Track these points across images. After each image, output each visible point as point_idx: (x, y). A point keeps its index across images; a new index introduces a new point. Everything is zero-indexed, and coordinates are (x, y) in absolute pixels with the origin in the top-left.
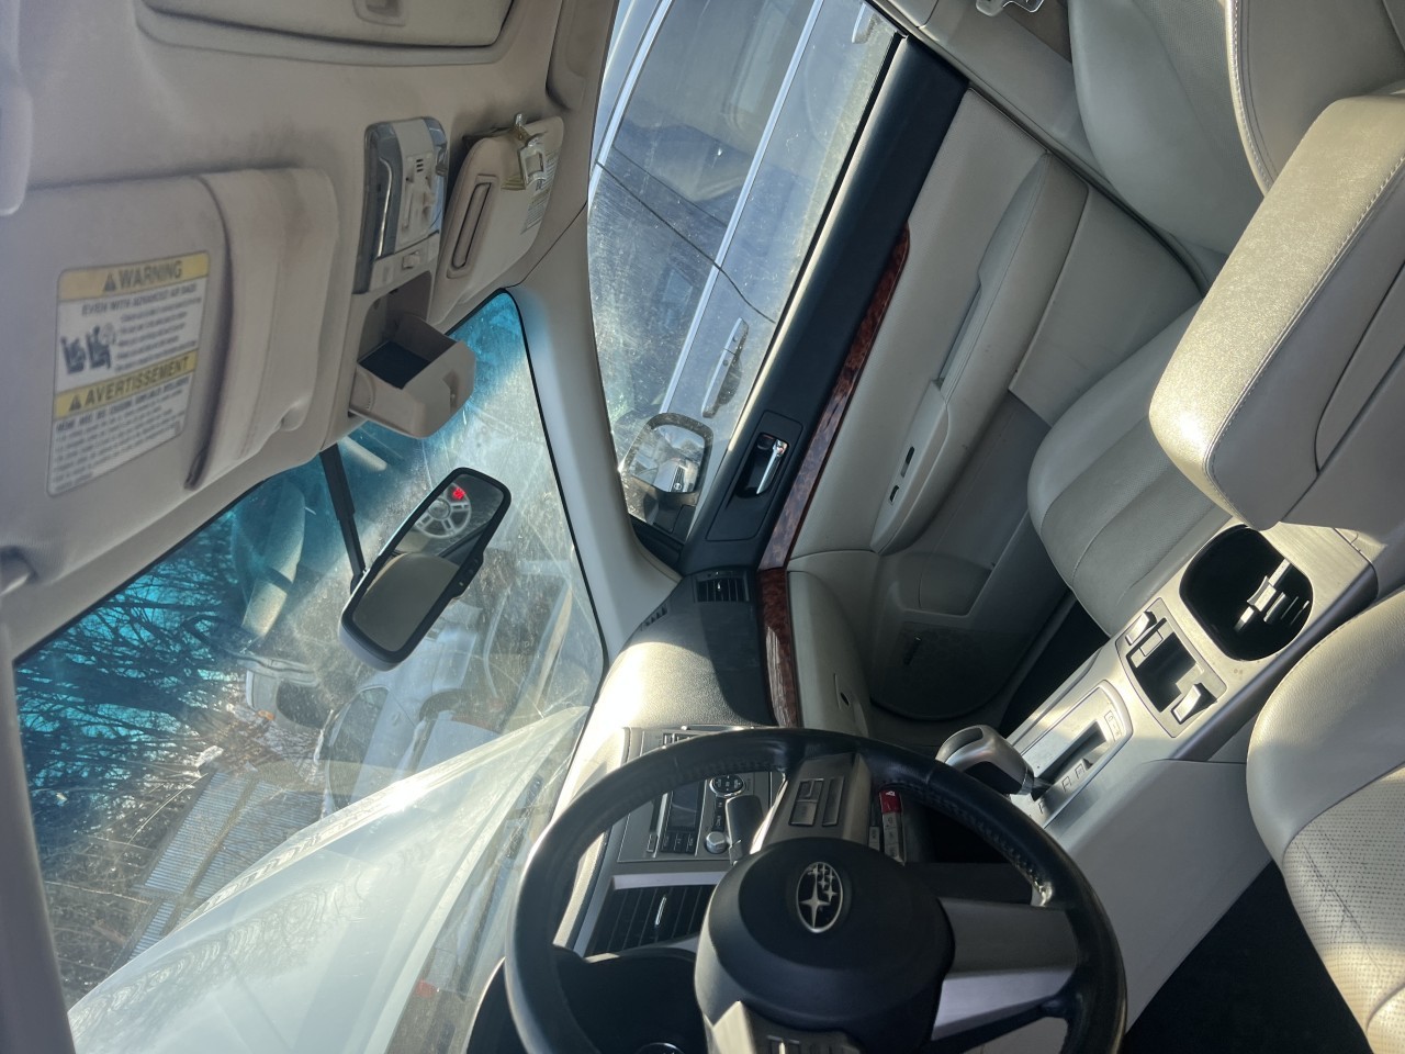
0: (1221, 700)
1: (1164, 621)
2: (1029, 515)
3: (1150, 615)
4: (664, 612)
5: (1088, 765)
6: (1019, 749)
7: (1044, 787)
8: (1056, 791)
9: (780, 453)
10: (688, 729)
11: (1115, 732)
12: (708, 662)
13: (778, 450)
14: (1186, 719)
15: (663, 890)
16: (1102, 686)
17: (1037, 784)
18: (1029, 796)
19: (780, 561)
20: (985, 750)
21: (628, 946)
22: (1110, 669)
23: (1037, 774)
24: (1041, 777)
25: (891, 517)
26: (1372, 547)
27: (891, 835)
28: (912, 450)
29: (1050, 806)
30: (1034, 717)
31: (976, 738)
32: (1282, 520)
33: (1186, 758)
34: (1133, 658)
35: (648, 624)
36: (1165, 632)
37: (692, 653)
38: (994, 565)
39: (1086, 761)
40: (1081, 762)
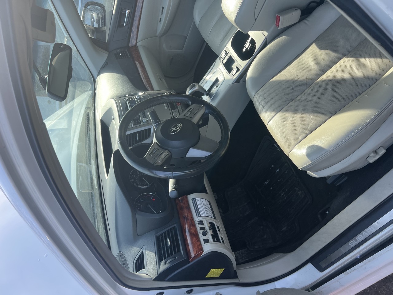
0: (241, 69)
1: (228, 52)
2: (194, 21)
3: (226, 51)
4: (107, 64)
5: (217, 87)
6: (202, 85)
7: (209, 93)
8: (211, 93)
9: (128, 13)
10: (129, 96)
11: (221, 79)
12: (126, 77)
13: (127, 12)
14: (234, 74)
15: (136, 133)
16: (218, 69)
17: (207, 93)
18: (206, 96)
19: (134, 44)
20: (196, 88)
21: (132, 145)
22: (219, 65)
23: (207, 90)
24: (208, 91)
25: (161, 27)
26: (266, 34)
27: (180, 110)
28: (163, 8)
29: (210, 97)
30: (204, 77)
31: (194, 86)
32: (250, 31)
33: (235, 83)
34: (223, 62)
35: (103, 67)
36: (229, 55)
37: (120, 75)
38: (187, 35)
39: (216, 86)
40: (215, 86)
